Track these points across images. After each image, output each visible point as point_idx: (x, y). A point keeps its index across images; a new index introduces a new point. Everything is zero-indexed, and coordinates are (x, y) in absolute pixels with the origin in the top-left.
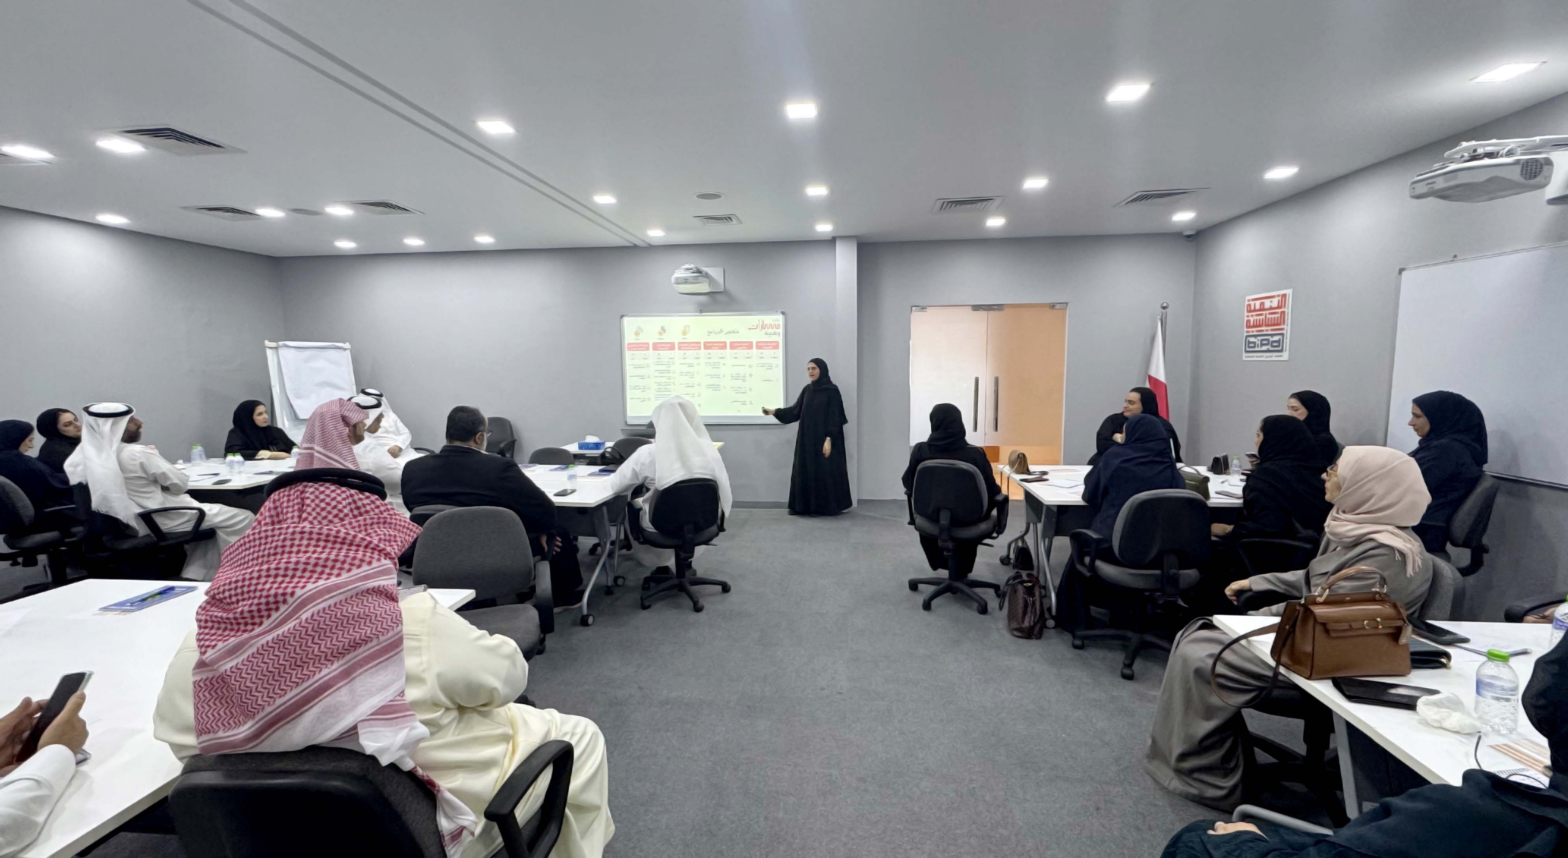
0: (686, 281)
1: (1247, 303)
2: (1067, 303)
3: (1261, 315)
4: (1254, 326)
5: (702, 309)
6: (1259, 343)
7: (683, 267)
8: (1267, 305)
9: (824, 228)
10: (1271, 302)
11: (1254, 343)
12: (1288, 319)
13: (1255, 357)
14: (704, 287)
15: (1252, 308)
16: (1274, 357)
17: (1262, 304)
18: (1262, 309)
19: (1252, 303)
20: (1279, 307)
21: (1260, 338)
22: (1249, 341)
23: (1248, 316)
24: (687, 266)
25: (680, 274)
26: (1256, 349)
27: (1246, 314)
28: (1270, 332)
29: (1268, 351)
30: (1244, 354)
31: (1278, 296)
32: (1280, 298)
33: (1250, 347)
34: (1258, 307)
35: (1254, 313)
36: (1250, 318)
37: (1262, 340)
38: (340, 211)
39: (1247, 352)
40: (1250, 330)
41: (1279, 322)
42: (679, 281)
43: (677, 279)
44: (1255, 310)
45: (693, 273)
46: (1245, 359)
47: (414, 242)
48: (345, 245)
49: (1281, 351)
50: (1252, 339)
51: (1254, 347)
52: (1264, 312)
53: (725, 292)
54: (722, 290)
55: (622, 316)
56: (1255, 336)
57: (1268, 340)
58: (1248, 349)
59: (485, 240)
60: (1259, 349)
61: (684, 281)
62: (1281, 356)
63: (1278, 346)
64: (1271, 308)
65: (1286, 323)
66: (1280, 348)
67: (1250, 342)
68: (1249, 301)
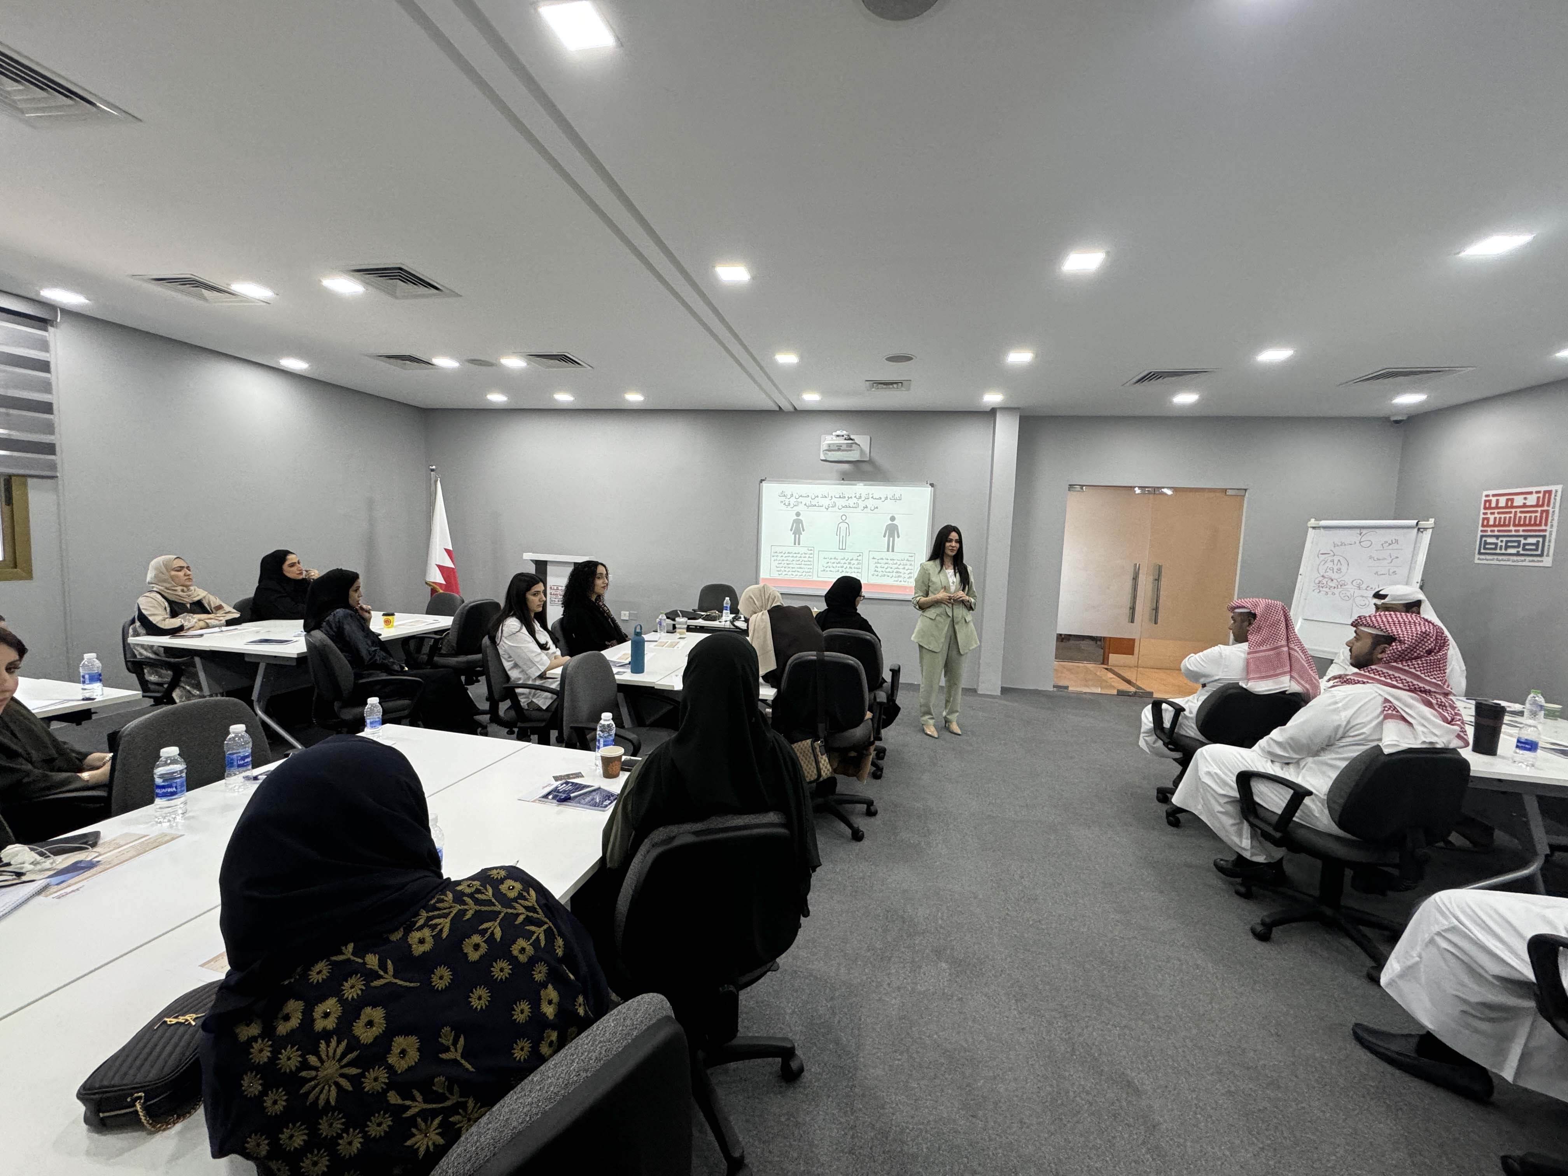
0: (839, 448)
1: (1484, 498)
2: (1246, 490)
3: (1510, 512)
4: (1494, 525)
5: (845, 477)
6: (1503, 544)
7: (834, 434)
8: (1518, 501)
9: (993, 398)
10: (1525, 499)
11: (1496, 544)
12: (1553, 520)
13: (1493, 561)
14: (854, 456)
15: (1493, 505)
16: (1527, 562)
17: (1512, 500)
18: (1510, 504)
19: (1494, 499)
20: (1537, 506)
21: (1504, 539)
22: (1485, 541)
23: (1484, 514)
24: (838, 433)
25: (830, 440)
26: (1498, 551)
27: (1482, 511)
28: (1521, 533)
29: (1518, 554)
30: (1477, 556)
31: (1538, 492)
32: (1541, 495)
33: (1485, 548)
34: (1502, 501)
35: (1496, 511)
36: (1489, 516)
37: (1507, 542)
38: (514, 363)
39: (1480, 553)
40: (1489, 529)
41: (1538, 522)
42: (832, 448)
43: (829, 445)
44: (1497, 507)
45: (845, 439)
46: (1477, 561)
47: (564, 398)
48: (497, 398)
49: (1541, 555)
50: (1489, 540)
51: (1495, 549)
52: (1513, 510)
53: (870, 462)
54: (868, 459)
55: (762, 481)
56: (1497, 537)
57: (1519, 542)
58: (1482, 551)
59: (634, 398)
60: (1503, 551)
61: (836, 448)
62: (1542, 561)
63: (1537, 550)
64: (1525, 506)
65: (1549, 524)
66: (1539, 552)
67: (1486, 543)
68: (1487, 496)
